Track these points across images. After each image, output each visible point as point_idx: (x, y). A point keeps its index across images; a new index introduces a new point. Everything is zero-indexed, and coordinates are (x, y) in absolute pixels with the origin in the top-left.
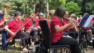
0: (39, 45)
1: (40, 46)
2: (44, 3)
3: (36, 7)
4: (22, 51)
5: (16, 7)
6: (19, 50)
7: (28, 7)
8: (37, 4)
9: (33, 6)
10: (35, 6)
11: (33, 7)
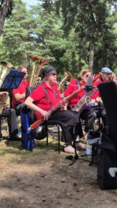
0: (100, 139)
1: (100, 143)
2: (113, 45)
3: (95, 55)
4: (62, 153)
5: (54, 59)
6: (56, 151)
7: (77, 58)
8: (97, 49)
9: (88, 54)
10: (92, 53)
11: (88, 57)
